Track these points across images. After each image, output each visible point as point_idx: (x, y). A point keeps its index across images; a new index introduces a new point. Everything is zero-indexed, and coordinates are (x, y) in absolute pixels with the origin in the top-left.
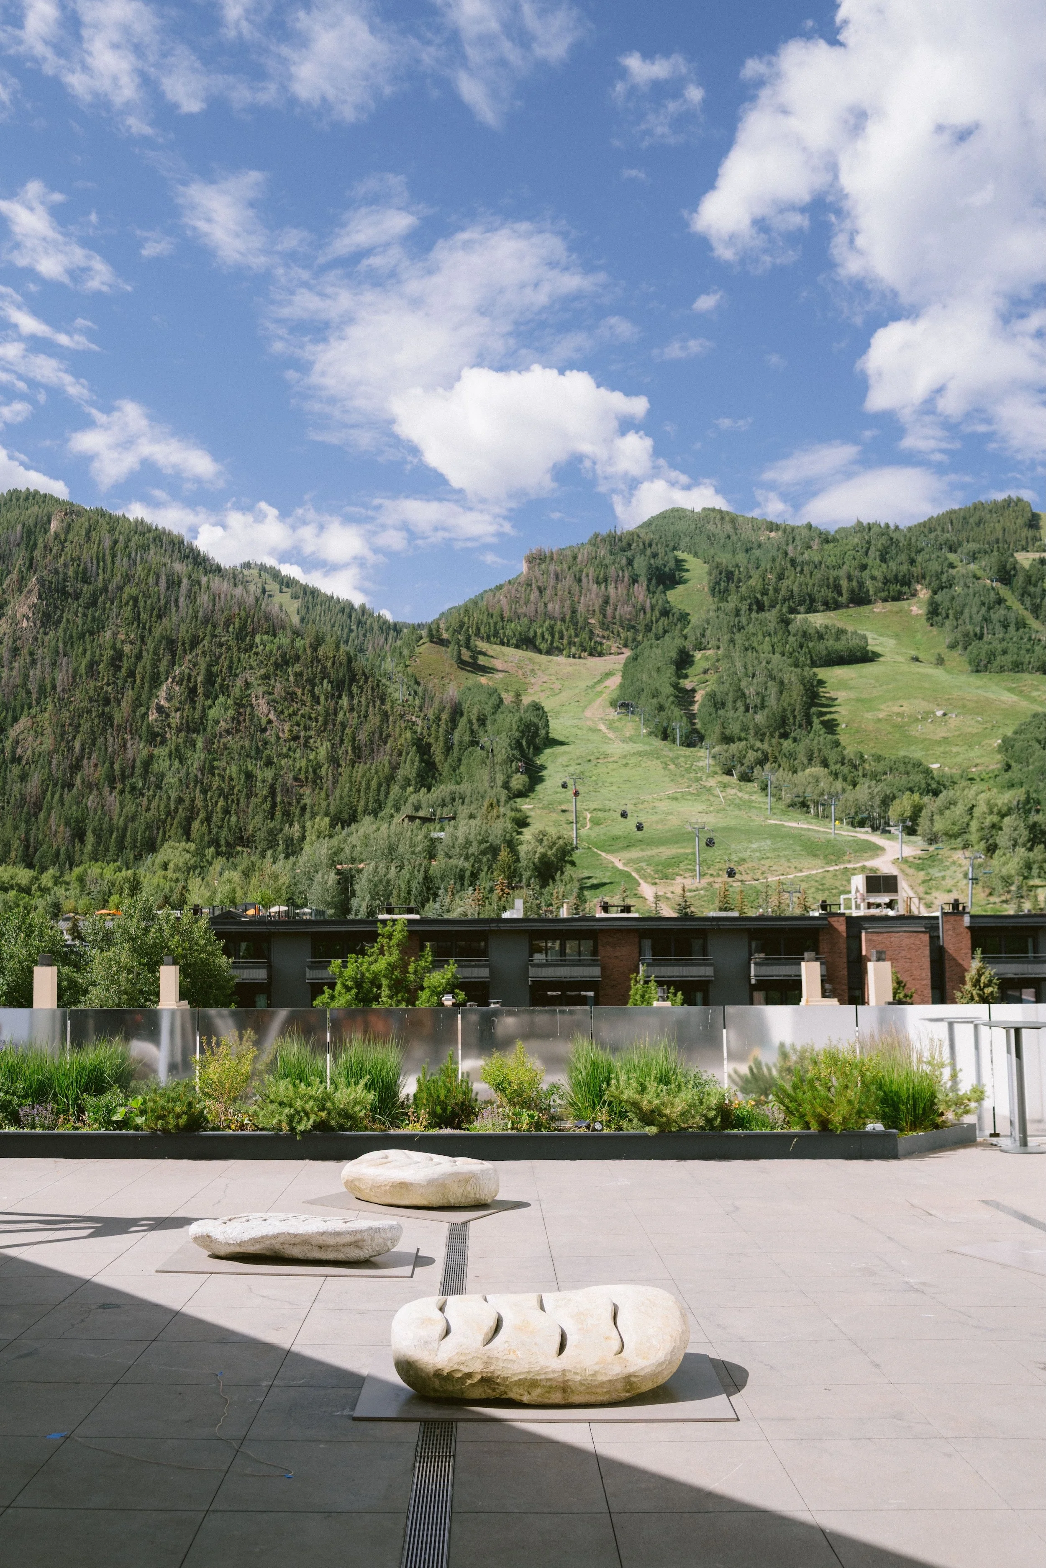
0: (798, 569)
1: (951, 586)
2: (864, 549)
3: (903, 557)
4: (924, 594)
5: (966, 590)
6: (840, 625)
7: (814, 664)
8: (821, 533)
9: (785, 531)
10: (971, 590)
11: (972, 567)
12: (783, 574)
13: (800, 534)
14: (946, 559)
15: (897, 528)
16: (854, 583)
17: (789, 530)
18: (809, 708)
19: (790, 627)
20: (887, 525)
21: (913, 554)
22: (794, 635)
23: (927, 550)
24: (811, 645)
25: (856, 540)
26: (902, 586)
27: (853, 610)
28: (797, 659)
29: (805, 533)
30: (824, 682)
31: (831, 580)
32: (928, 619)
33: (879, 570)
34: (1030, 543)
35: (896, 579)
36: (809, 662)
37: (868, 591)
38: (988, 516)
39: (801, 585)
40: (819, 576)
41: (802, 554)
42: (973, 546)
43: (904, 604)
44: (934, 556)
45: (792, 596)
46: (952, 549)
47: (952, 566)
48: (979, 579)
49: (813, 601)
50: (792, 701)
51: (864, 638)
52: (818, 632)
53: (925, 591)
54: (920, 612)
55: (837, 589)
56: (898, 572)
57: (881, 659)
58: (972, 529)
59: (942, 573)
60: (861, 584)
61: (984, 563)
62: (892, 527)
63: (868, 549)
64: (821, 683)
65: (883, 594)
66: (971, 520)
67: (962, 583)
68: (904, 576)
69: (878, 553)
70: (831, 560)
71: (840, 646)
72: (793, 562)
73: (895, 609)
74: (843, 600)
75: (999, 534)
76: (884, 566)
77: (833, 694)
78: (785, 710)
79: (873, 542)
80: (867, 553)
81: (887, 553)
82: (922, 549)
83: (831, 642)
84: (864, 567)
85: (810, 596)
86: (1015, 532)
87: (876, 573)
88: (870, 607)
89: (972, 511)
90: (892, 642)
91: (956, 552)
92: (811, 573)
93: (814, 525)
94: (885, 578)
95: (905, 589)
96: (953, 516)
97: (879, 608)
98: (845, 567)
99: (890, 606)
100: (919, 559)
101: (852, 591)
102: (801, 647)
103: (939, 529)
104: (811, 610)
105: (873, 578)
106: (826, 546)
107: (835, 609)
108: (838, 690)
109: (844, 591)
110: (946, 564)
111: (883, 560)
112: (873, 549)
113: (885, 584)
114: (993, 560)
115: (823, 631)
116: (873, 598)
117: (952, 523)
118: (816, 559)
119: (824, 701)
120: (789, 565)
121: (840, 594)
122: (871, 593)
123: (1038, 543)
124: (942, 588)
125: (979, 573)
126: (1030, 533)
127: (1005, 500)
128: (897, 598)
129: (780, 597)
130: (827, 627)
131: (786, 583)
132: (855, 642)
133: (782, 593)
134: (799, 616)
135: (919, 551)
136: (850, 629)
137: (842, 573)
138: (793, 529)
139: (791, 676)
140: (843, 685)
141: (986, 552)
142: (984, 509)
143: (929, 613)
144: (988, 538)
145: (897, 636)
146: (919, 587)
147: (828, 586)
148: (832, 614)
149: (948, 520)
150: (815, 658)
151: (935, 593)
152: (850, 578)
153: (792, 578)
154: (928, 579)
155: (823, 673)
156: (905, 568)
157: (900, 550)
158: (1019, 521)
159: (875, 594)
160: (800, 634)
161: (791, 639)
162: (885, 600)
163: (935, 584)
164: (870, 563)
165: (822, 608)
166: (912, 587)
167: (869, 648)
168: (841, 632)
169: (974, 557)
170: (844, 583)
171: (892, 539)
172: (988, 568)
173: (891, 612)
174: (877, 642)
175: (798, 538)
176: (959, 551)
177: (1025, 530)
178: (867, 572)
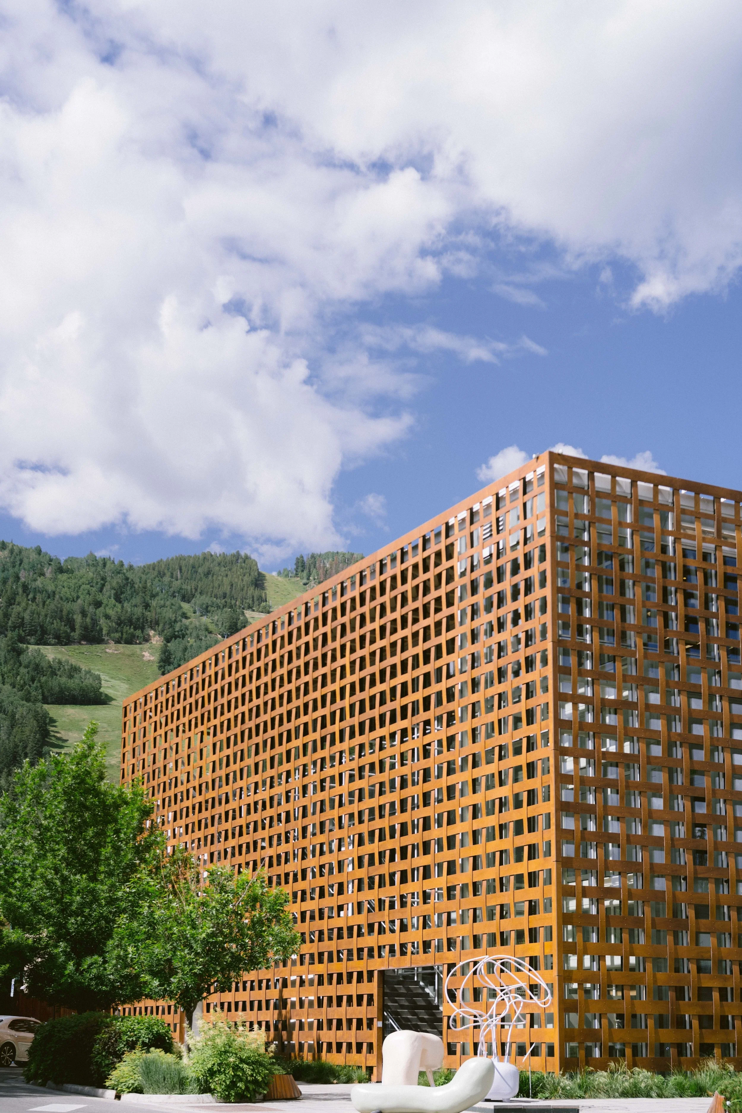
0: (31, 596)
1: (183, 636)
2: (99, 586)
3: (137, 600)
4: (156, 640)
5: (198, 642)
6: (73, 661)
7: (45, 701)
8: (51, 560)
9: (12, 551)
10: (203, 643)
11: (204, 619)
12: (14, 599)
13: (28, 558)
14: (180, 608)
15: (131, 567)
16: (88, 620)
17: (16, 551)
18: (41, 747)
19: (22, 658)
20: (122, 564)
21: (148, 598)
22: (26, 667)
23: (161, 595)
24: (43, 679)
25: (91, 574)
26: (135, 629)
27: (85, 648)
28: (29, 693)
29: (33, 556)
30: (55, 721)
31: (64, 613)
32: (160, 667)
33: (113, 609)
34: (256, 603)
35: (130, 622)
36: (40, 697)
37: (101, 630)
38: (217, 568)
39: (33, 613)
40: (52, 606)
41: (35, 580)
42: (205, 599)
43: (135, 648)
44: (168, 603)
45: (22, 624)
46: (186, 598)
47: (185, 616)
48: (211, 633)
49: (44, 632)
50: (24, 737)
51: (98, 678)
52: (50, 667)
53: (157, 638)
54: (152, 658)
55: (70, 623)
56: (132, 614)
57: (113, 703)
58: (201, 579)
59: (175, 621)
60: (95, 622)
61: (216, 617)
62: (126, 566)
63: (103, 585)
64: (53, 721)
65: (117, 635)
66: (200, 570)
67: (194, 634)
68: (138, 619)
69: (113, 592)
70: (65, 592)
71: (73, 684)
72: (25, 588)
73: (128, 652)
74: (76, 635)
75: (227, 588)
76: (119, 606)
77: (63, 734)
78: (16, 746)
79: (108, 579)
80: (101, 590)
81: (122, 593)
82: (157, 594)
83: (64, 680)
84: (98, 604)
85: (42, 627)
86: (242, 590)
87: (110, 612)
88: (102, 646)
89: (201, 562)
90: (124, 686)
91: (189, 602)
92: (44, 603)
93: (43, 550)
94: (119, 618)
95: (138, 633)
96: (183, 563)
97: (111, 648)
98: (79, 601)
99: (122, 648)
100: (154, 603)
101: (86, 628)
102: (33, 680)
103: (168, 574)
104: (42, 641)
105: (107, 617)
106: (60, 576)
107: (66, 644)
108: (69, 730)
109: (77, 626)
110: (180, 613)
111: (118, 599)
112: (107, 587)
113: (119, 624)
114: (225, 615)
115: (56, 666)
116: (106, 638)
117: (181, 570)
118: (50, 588)
119: (54, 740)
120: (20, 590)
121: (73, 629)
122: (104, 632)
123: (263, 604)
124: (176, 637)
125: (212, 627)
126: (257, 593)
127: (234, 556)
128: (130, 641)
129: (10, 623)
130: (60, 663)
131: (16, 609)
132: (89, 681)
133: (12, 619)
134: (31, 647)
135: (153, 596)
136: (84, 668)
137: (76, 606)
138: (20, 552)
139: (22, 710)
140: (74, 725)
141: (218, 607)
142: (213, 560)
143: (162, 660)
144: (215, 591)
145: (128, 680)
146: (152, 633)
147: (61, 619)
148: (63, 649)
149: (177, 567)
150: (46, 693)
151: (168, 640)
152: (84, 613)
153: (23, 604)
154: (161, 625)
155: (54, 711)
156: (139, 611)
157: (135, 592)
158: (246, 578)
159: (108, 634)
160: (32, 666)
161: (23, 670)
162: (118, 642)
163: (168, 632)
164: (105, 601)
165: (53, 641)
166: (145, 632)
167: (102, 690)
168: (76, 669)
169: (206, 610)
170: (78, 618)
171: (127, 579)
172: (220, 624)
173: (123, 654)
174: (109, 684)
175: (26, 561)
176: (193, 601)
177: (252, 588)
178: (101, 609)
